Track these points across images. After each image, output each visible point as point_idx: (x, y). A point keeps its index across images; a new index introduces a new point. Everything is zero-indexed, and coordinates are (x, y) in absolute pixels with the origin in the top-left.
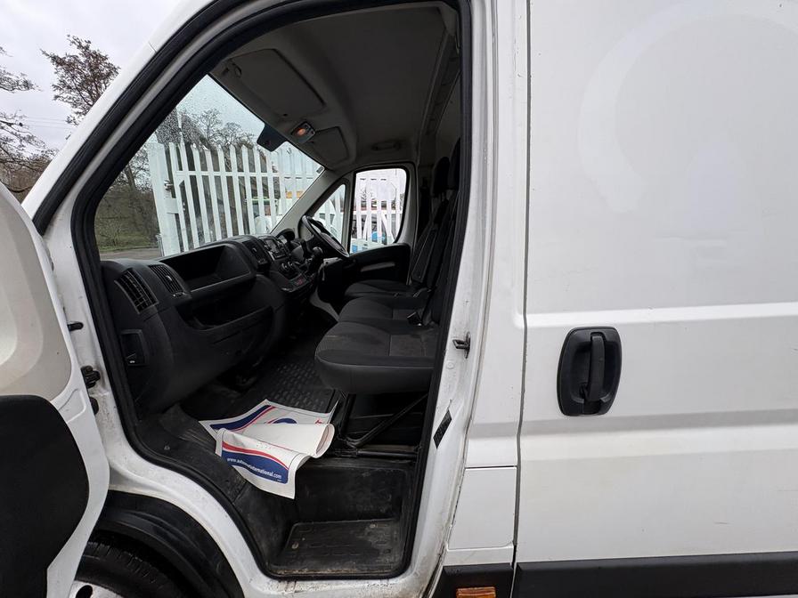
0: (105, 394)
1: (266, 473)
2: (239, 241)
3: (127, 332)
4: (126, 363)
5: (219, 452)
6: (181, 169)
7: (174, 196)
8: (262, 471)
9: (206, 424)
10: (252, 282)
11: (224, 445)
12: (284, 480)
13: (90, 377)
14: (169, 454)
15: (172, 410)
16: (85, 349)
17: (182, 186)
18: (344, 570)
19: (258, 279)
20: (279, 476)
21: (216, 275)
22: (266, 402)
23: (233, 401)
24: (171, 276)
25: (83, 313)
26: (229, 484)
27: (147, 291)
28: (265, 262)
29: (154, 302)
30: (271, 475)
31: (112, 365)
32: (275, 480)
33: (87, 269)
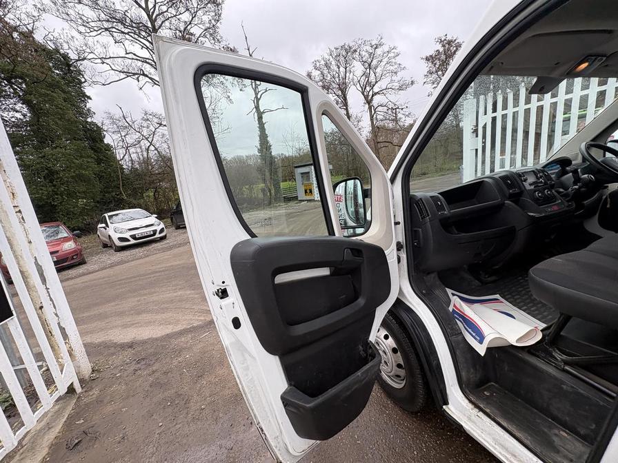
0: (404, 256)
1: (472, 333)
2: (497, 176)
3: (416, 229)
4: (413, 244)
5: (451, 309)
6: (486, 114)
7: (477, 136)
8: (469, 330)
9: (449, 291)
10: (500, 207)
11: (455, 306)
12: (481, 342)
13: (399, 246)
14: (424, 295)
15: (433, 275)
16: (399, 234)
17: (485, 127)
18: (518, 434)
19: (506, 205)
20: (478, 338)
21: (474, 200)
22: (497, 296)
23: (473, 287)
24: (441, 203)
25: (400, 219)
26: (450, 326)
27: (426, 210)
28: (517, 190)
29: (428, 216)
30: (474, 334)
31: (408, 243)
32: (476, 339)
33: (404, 198)
